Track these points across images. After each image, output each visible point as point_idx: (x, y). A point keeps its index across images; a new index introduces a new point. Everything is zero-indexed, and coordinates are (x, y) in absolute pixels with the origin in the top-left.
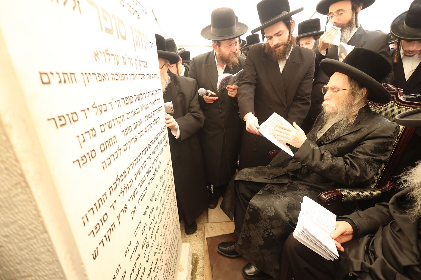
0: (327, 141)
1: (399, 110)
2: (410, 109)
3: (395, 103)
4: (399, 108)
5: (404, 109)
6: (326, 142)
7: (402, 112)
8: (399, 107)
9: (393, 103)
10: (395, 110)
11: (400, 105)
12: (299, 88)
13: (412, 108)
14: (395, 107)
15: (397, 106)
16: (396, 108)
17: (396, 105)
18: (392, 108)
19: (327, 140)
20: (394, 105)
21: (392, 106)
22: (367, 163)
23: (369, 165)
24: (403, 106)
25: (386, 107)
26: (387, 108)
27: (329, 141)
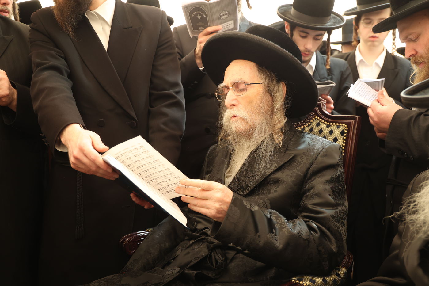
0: (244, 189)
1: (330, 129)
2: (342, 126)
3: (321, 120)
4: (328, 126)
5: (335, 127)
6: (243, 192)
7: (334, 131)
8: (327, 124)
9: (318, 119)
10: (324, 129)
11: (328, 122)
12: (152, 75)
13: (345, 124)
14: (323, 126)
15: (325, 124)
16: (325, 127)
17: (322, 122)
18: (320, 128)
19: (242, 187)
20: (320, 123)
21: (318, 125)
22: (338, 223)
23: (342, 226)
24: (333, 123)
25: (310, 127)
26: (312, 128)
27: (248, 190)
